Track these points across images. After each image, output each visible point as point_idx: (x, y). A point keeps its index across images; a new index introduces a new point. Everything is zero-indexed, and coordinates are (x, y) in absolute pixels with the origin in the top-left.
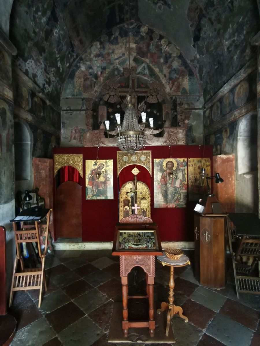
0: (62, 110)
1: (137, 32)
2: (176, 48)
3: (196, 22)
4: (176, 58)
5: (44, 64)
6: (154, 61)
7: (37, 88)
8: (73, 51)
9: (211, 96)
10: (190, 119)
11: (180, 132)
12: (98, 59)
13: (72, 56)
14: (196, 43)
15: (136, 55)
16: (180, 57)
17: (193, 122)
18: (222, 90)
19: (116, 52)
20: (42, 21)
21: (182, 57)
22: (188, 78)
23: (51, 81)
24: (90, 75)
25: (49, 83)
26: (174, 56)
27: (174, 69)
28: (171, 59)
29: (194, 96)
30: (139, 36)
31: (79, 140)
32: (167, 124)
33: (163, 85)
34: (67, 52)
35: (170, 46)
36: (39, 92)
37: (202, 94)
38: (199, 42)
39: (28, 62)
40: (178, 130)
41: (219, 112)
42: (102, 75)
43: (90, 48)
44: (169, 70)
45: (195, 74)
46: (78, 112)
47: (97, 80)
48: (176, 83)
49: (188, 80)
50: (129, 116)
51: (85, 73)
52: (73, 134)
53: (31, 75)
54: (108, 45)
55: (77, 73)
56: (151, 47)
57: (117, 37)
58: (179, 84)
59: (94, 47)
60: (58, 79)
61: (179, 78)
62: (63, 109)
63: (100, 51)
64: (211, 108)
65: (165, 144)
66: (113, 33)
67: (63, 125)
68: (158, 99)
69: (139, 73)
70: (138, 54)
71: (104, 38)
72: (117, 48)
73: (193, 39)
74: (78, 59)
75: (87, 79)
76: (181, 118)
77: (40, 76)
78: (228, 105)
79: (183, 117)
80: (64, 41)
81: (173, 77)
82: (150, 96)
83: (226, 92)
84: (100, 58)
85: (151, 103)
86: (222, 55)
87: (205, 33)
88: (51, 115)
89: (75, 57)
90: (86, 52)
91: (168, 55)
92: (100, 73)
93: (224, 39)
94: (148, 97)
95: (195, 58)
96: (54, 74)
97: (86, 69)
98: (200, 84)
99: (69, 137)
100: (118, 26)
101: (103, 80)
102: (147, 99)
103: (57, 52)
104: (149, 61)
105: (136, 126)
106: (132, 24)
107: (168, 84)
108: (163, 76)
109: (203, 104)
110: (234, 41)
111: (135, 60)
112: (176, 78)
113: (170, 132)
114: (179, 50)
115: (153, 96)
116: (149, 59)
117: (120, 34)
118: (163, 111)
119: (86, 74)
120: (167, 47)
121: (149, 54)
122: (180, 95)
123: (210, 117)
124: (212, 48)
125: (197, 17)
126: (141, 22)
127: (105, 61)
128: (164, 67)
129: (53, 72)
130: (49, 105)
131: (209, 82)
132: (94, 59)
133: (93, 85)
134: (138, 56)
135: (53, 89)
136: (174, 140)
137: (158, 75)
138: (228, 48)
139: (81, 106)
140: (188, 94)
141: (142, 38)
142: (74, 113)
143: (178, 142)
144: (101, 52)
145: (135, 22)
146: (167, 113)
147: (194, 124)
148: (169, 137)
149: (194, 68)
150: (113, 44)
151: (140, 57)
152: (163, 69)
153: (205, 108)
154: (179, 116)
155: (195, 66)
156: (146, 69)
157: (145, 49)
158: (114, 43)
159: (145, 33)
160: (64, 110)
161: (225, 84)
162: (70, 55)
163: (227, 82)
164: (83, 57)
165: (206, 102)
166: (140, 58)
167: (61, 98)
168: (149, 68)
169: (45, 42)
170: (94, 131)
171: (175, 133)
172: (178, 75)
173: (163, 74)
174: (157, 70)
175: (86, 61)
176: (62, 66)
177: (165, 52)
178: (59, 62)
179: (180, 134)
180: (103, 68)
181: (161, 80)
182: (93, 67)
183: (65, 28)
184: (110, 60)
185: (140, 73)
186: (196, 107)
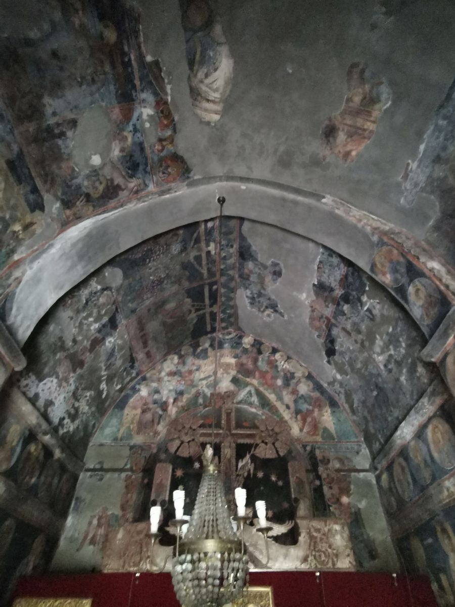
0: (84, 469)
1: (237, 343)
2: (301, 366)
3: (324, 332)
4: (303, 380)
5: (76, 385)
6: (266, 383)
7: (45, 426)
8: (132, 367)
9: (380, 443)
10: (351, 494)
11: (336, 530)
12: (173, 378)
13: (129, 374)
14: (330, 358)
15: (236, 374)
16: (310, 377)
17: (360, 501)
18: (400, 435)
19: (203, 369)
20: (92, 328)
21: (313, 377)
22: (329, 411)
23: (80, 413)
24: (155, 404)
25: (73, 417)
26: (300, 377)
27: (302, 395)
28: (295, 381)
29: (348, 443)
30: (241, 349)
31: (101, 546)
32: (303, 509)
33: (286, 422)
34: (122, 368)
35: (290, 363)
36: (45, 433)
37: (363, 439)
38: (335, 357)
39: (44, 382)
40: (329, 525)
41: (410, 480)
42: (175, 404)
43: (162, 362)
44: (293, 397)
45: (340, 405)
46: (116, 475)
47: (165, 412)
48: (309, 420)
49: (329, 415)
50: (207, 496)
51: (145, 400)
52: (91, 527)
53: (41, 403)
54: (192, 360)
55: (132, 400)
56: (260, 363)
57: (207, 349)
58: (316, 421)
59: (168, 362)
60: (93, 409)
61: (313, 411)
62: (87, 466)
63: (177, 367)
64: (389, 468)
65: (304, 567)
66: (201, 344)
67: (76, 504)
68: (279, 449)
69: (240, 402)
70: (238, 372)
71: (185, 349)
72: (205, 364)
73: (324, 353)
74: (139, 377)
75: (147, 410)
76: (332, 495)
77: (61, 403)
78: (422, 465)
79: (335, 490)
80: (119, 354)
81: (301, 408)
82: (260, 445)
83: (409, 437)
84: (176, 377)
85: (263, 459)
86: (379, 375)
87: (342, 346)
88: (56, 481)
89: (134, 375)
90: (154, 369)
91: (289, 375)
92: (171, 400)
93: (374, 353)
94: (257, 445)
95: (335, 380)
96: (89, 401)
97: (149, 394)
98: (354, 421)
99: (81, 537)
100: (209, 336)
101: (177, 412)
102: (254, 450)
103: (104, 368)
104: (258, 383)
105: (224, 522)
106: (230, 333)
107: (295, 421)
108: (284, 407)
109: (370, 460)
110: (391, 356)
111: (235, 381)
112: (307, 410)
113: (312, 530)
114: (306, 368)
115: (266, 444)
116: (257, 380)
117: (212, 346)
118: (290, 476)
119: (147, 401)
120: (286, 363)
121: (257, 374)
122: (321, 442)
123: (394, 490)
124: (359, 366)
125: (324, 327)
126: (243, 332)
127: (183, 382)
128: (284, 393)
129: (88, 398)
130: (59, 460)
131: (369, 418)
132: (166, 378)
133: (156, 421)
134: (240, 376)
135: (78, 428)
136: (324, 553)
137: (275, 406)
138: (385, 366)
139: (126, 460)
140: (336, 440)
141: (245, 351)
142: (108, 476)
143: (335, 560)
144: (179, 368)
145: (234, 332)
146: (300, 483)
147: (362, 505)
148: (312, 544)
149: (337, 395)
150: (198, 358)
151: (242, 377)
152: (282, 395)
153: (376, 469)
154: (325, 489)
155: (338, 392)
156: (253, 395)
157: (250, 365)
158: (200, 357)
159: (249, 344)
160: (88, 470)
161: (400, 423)
162: (126, 373)
163: (404, 419)
164: (148, 375)
165: (374, 457)
166: (242, 379)
167: (91, 444)
168: (259, 394)
169: (88, 354)
170: (135, 524)
171: (324, 534)
172: (310, 405)
173: (283, 403)
174: (272, 397)
175: (153, 381)
176: (108, 388)
177: (283, 370)
178: (104, 383)
179: (338, 537)
180: (178, 392)
181: (281, 414)
182: (161, 391)
183: (126, 337)
184: (192, 381)
185: (243, 402)
186: (358, 467)
